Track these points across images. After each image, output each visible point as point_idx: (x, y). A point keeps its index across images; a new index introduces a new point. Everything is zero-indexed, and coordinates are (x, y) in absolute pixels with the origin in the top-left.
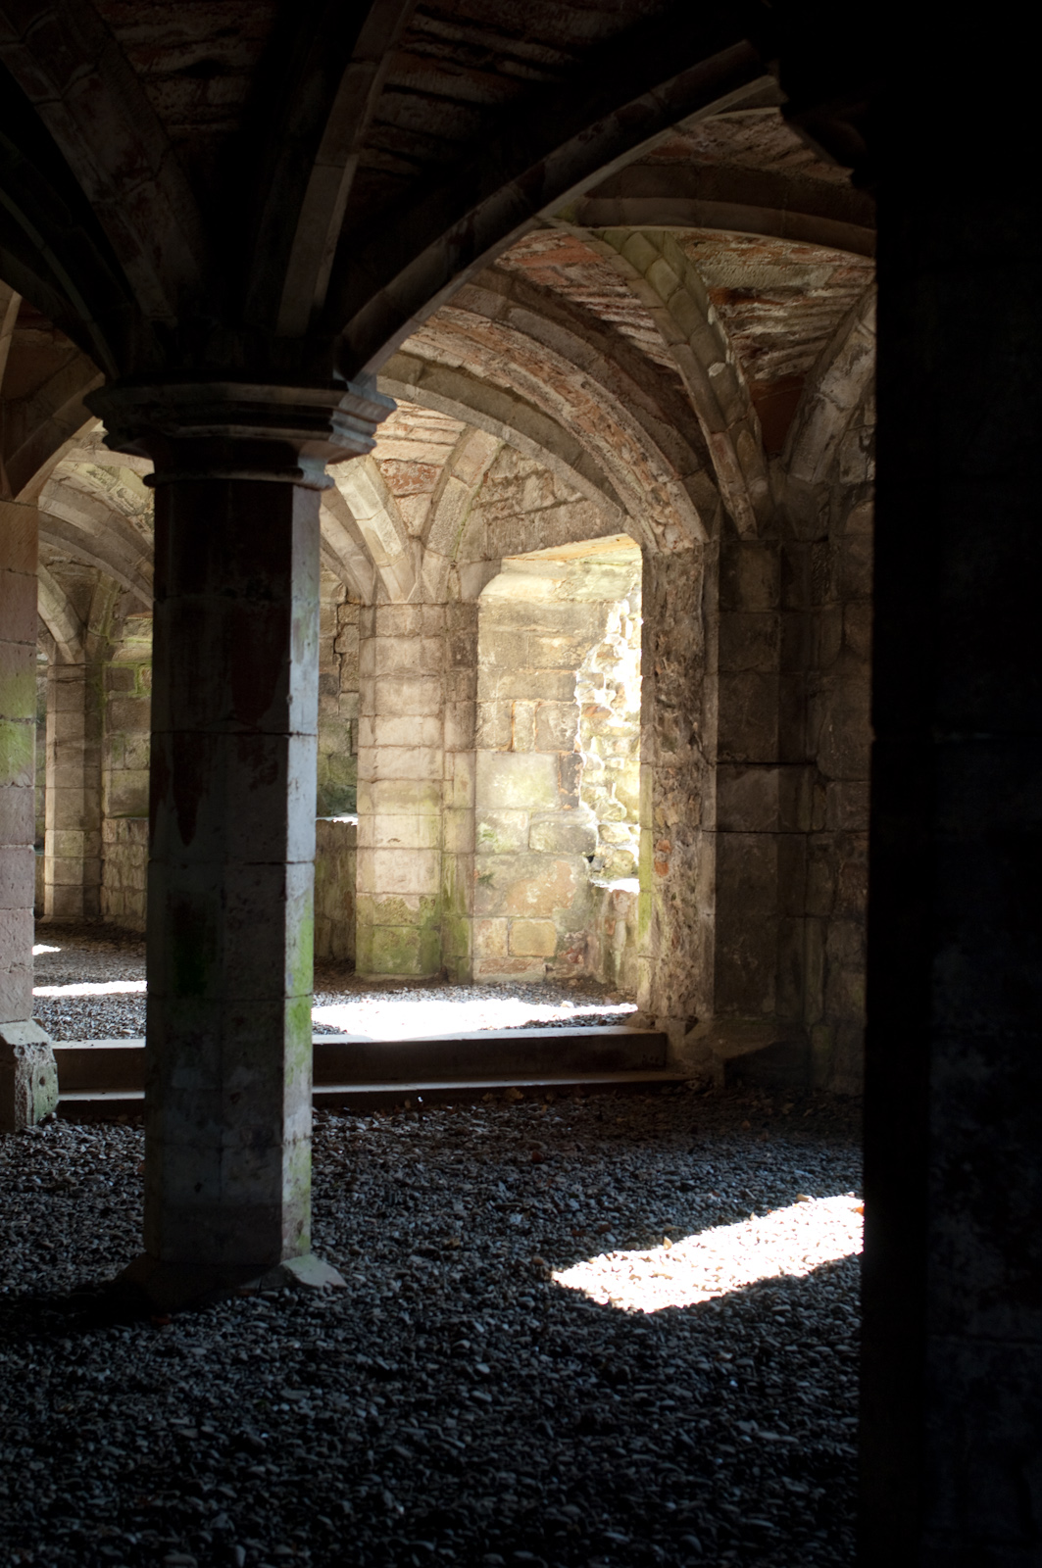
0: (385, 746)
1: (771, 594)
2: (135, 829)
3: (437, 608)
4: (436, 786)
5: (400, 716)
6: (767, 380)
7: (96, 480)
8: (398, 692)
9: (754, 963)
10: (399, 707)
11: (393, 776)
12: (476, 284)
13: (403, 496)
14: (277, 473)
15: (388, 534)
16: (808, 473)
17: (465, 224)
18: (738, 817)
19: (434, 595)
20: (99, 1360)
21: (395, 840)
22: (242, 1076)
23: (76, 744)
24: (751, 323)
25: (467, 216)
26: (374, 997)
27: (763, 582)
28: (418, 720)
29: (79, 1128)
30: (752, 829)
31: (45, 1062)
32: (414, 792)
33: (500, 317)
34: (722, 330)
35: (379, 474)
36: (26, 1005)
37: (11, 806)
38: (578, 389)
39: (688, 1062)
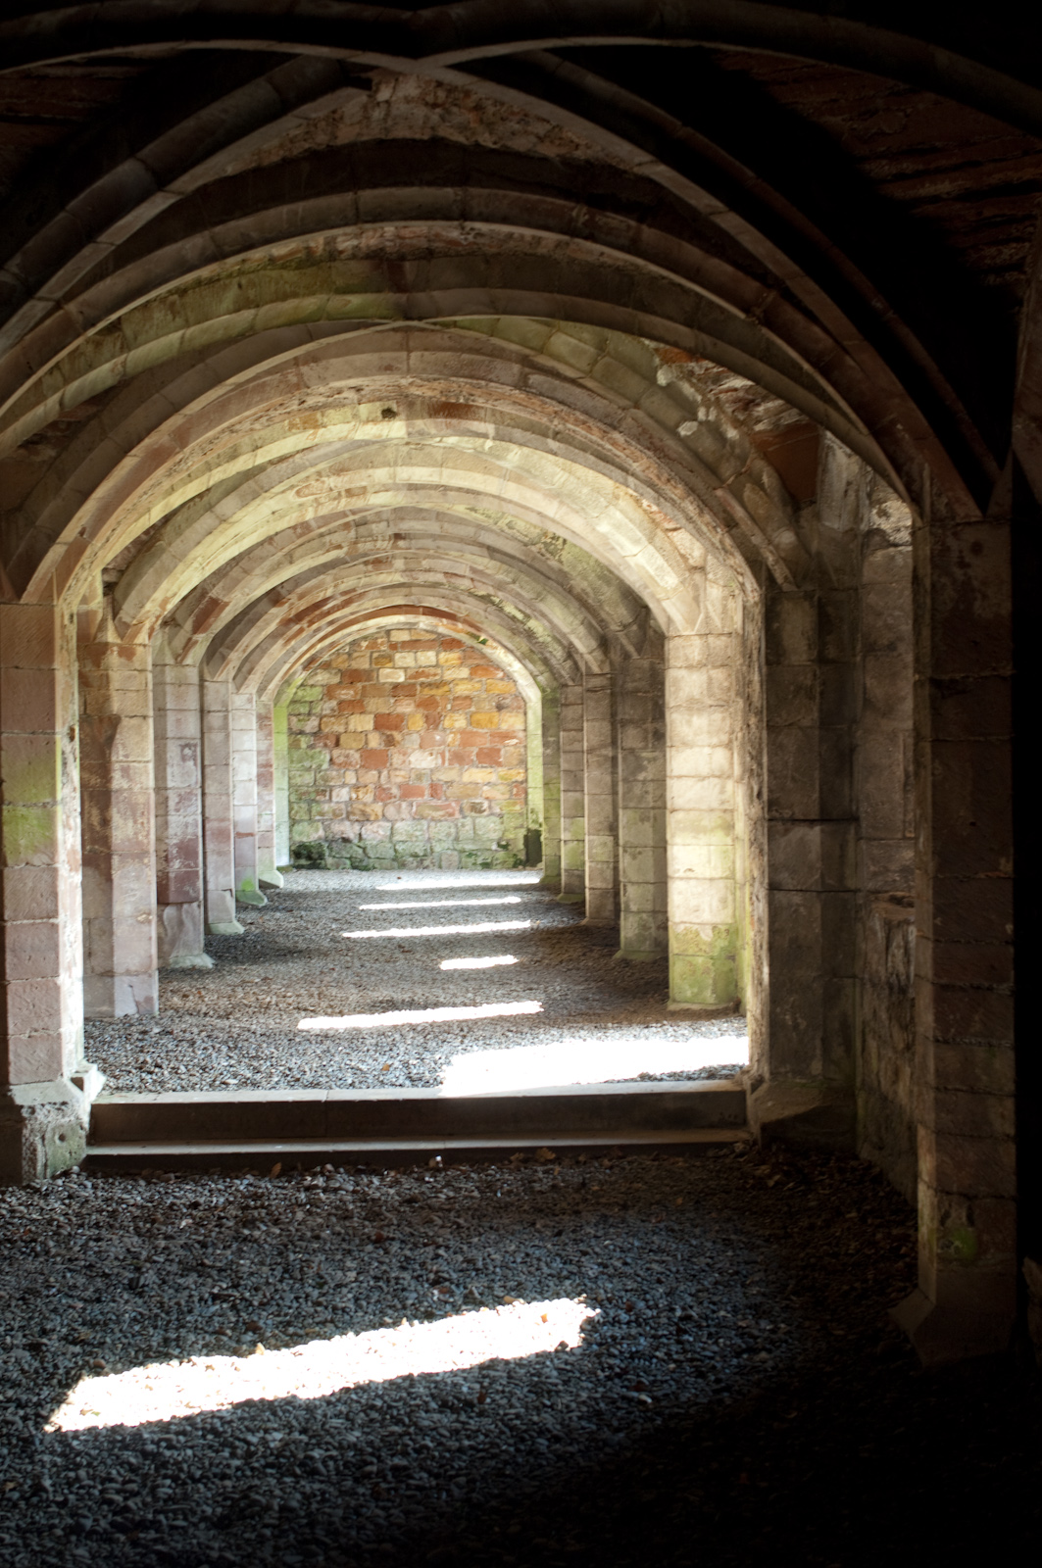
0: (680, 777)
1: (809, 645)
3: (723, 638)
4: (728, 816)
5: (692, 747)
8: (689, 722)
9: (803, 1024)
13: (675, 530)
15: (659, 569)
16: (835, 522)
18: (786, 875)
21: (690, 870)
23: (603, 751)
27: (803, 634)
28: (707, 750)
30: (799, 888)
31: (67, 1119)
32: (705, 823)
33: (522, 384)
34: (687, 389)
35: (640, 510)
36: (52, 1065)
37: (25, 884)
38: (625, 446)
39: (752, 1123)
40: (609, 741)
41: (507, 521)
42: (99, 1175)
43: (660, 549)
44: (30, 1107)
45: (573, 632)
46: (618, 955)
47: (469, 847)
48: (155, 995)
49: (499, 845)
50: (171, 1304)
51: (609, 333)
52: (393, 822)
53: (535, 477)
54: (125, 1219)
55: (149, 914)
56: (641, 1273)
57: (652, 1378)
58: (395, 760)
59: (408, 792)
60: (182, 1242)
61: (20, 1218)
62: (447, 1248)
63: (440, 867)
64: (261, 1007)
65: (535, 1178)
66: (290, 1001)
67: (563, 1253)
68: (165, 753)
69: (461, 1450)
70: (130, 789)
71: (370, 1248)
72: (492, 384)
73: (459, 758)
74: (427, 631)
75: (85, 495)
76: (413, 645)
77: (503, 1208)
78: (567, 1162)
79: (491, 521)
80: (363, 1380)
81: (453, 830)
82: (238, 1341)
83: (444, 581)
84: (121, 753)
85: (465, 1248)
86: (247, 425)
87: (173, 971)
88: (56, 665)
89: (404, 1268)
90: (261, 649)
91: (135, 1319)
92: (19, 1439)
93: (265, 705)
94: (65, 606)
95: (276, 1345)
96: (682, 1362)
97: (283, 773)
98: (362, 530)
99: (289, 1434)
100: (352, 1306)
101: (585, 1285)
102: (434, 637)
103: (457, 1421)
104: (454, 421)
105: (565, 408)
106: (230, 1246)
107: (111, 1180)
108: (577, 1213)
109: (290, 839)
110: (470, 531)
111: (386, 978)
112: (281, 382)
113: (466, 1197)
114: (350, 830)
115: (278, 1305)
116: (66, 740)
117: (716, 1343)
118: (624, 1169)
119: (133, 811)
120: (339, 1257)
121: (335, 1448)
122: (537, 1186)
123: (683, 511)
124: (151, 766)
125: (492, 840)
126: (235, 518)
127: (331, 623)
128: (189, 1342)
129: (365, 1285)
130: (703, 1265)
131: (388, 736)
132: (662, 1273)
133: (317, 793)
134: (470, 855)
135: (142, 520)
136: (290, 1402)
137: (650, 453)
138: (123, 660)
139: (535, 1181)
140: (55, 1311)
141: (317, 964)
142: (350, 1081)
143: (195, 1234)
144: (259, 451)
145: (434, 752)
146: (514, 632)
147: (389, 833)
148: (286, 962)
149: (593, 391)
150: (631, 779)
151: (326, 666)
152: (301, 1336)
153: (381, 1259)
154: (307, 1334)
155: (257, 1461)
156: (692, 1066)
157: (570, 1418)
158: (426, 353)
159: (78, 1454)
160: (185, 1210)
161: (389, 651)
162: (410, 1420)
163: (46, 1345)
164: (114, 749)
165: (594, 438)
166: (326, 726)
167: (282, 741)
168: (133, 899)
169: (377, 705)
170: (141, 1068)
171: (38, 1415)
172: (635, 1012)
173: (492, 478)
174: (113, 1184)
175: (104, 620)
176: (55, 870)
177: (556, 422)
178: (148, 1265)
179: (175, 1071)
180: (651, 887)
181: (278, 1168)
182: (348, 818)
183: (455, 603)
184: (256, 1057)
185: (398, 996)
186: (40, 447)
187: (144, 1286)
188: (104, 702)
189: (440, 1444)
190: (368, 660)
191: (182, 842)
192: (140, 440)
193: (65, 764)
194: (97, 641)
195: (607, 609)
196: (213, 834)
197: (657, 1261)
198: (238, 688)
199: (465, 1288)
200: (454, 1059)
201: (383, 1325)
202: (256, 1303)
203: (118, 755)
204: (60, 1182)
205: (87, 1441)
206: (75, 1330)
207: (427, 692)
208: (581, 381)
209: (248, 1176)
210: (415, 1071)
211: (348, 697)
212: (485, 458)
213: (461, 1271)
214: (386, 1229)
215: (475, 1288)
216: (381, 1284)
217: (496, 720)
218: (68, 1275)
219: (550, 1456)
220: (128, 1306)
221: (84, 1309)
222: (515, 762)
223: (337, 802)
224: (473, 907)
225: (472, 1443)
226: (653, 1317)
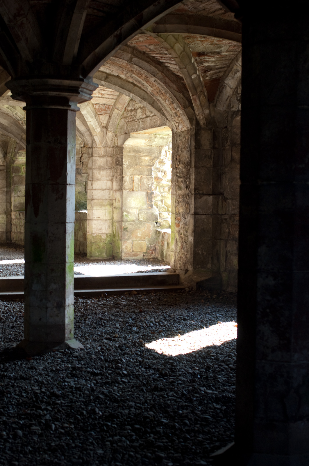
0: (96, 189)
1: (210, 144)
2: (21, 214)
3: (111, 148)
4: (111, 201)
5: (100, 180)
6: (209, 80)
7: (9, 110)
8: (99, 173)
9: (205, 253)
10: (99, 178)
11: (98, 198)
12: (122, 51)
13: (101, 115)
14: (63, 106)
15: (96, 126)
16: (221, 108)
17: (119, 31)
18: (200, 210)
19: (110, 144)
20: (11, 370)
21: (99, 217)
22: (53, 286)
23: (3, 189)
24: (204, 63)
25: (120, 29)
26: (92, 264)
27: (208, 140)
28: (105, 181)
29: (5, 303)
30: (205, 214)
32: (104, 203)
33: (129, 60)
34: (196, 64)
38: (153, 82)
39: (186, 283)
41: (16, 112)
43: (97, 120)
79: (12, 112)
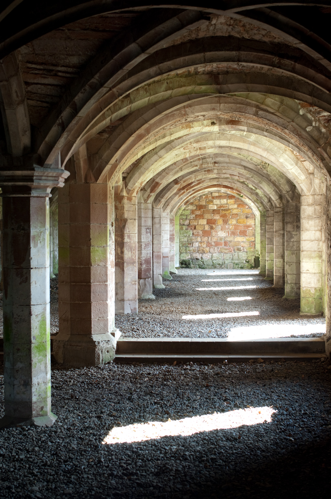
0: (305, 240)
3: (319, 196)
4: (320, 253)
8: (308, 223)
10: (308, 228)
11: (307, 250)
13: (304, 161)
15: (299, 174)
17: (60, 120)
19: (318, 192)
21: (308, 270)
22: (19, 365)
23: (280, 232)
24: (322, 112)
25: (60, 118)
28: (314, 232)
31: (109, 346)
32: (313, 255)
33: (256, 114)
34: (309, 116)
35: (293, 155)
36: (105, 329)
37: (97, 272)
38: (289, 134)
39: (327, 352)
40: (282, 228)
41: (250, 158)
42: (119, 363)
43: (299, 167)
44: (98, 342)
45: (271, 194)
46: (284, 297)
47: (236, 262)
48: (137, 307)
49: (246, 261)
50: (142, 405)
51: (284, 98)
52: (212, 254)
53: (260, 144)
54: (127, 377)
55: (136, 282)
56: (291, 399)
57: (294, 433)
58: (213, 234)
59: (217, 244)
60: (145, 385)
61: (94, 377)
62: (229, 389)
63: (227, 268)
64: (170, 312)
65: (257, 368)
66: (179, 310)
67: (266, 392)
68: (141, 231)
69: (233, 454)
70: (130, 242)
71: (204, 389)
72: (247, 114)
73: (233, 233)
74: (224, 193)
75: (117, 149)
76: (220, 197)
77: (246, 377)
78: (267, 363)
79: (245, 158)
80: (202, 430)
81: (231, 256)
82: (163, 417)
83: (230, 177)
84: (127, 230)
85: (234, 389)
86: (168, 127)
87: (143, 300)
88: (108, 203)
89: (215, 395)
90: (171, 198)
91: (130, 409)
92: (94, 446)
93: (172, 216)
94: (111, 184)
95: (174, 419)
96: (304, 428)
97: (178, 237)
98: (204, 160)
99: (178, 447)
100: (199, 407)
101: (273, 402)
102: (226, 195)
103: (232, 444)
104: (234, 126)
105: (270, 122)
106: (160, 387)
107: (123, 365)
108: (270, 379)
109: (180, 258)
110: (238, 161)
111: (210, 303)
112: (179, 113)
113: (235, 373)
114: (199, 256)
115: (175, 406)
116: (111, 226)
117: (315, 422)
118: (285, 365)
119: (131, 249)
120: (195, 391)
121: (193, 452)
122: (258, 370)
123: (307, 155)
124: (137, 235)
125: (244, 260)
126: (164, 156)
127: (193, 190)
128: (147, 417)
129: (203, 400)
130: (311, 397)
131: (211, 226)
132: (297, 399)
133: (188, 244)
134: (237, 264)
135: (135, 157)
136: (179, 437)
137: (297, 136)
138: (128, 201)
139: (257, 369)
140: (105, 406)
141: (188, 298)
142: (198, 336)
143: (149, 383)
144: (172, 135)
145: (226, 231)
146: (252, 193)
147: (211, 257)
148: (178, 297)
149: (279, 117)
150: (289, 241)
151: (192, 204)
152: (182, 416)
153: (208, 392)
154: (184, 416)
155: (168, 455)
156: (308, 333)
157: (268, 444)
158: (226, 104)
159: (112, 451)
160: (146, 375)
161: (212, 200)
162: (217, 444)
163: (102, 417)
164: (125, 229)
165: (279, 131)
166: (192, 223)
167: (177, 227)
168: (130, 277)
169: (208, 216)
170: (132, 330)
171: (100, 438)
172: (289, 315)
173: (246, 144)
174: (123, 366)
175: (122, 189)
176: (107, 268)
177: (267, 126)
178: (134, 392)
179: (143, 331)
180: (295, 276)
181: (175, 362)
182: (198, 252)
183: (233, 184)
184: (169, 327)
185: (214, 309)
186: (103, 134)
187: (133, 399)
188: (122, 215)
189: (226, 451)
190: (205, 202)
191: (146, 259)
192: (135, 132)
193: (110, 234)
194: (120, 195)
195: (282, 186)
196: (155, 256)
197: (296, 395)
198: (164, 211)
199: (235, 402)
200: (231, 329)
201: (208, 413)
202: (168, 405)
203: (126, 231)
204: (107, 365)
205: (115, 447)
206: (111, 412)
207: (224, 212)
208: (275, 113)
209: (166, 365)
210: (219, 333)
211: (199, 214)
212: (244, 138)
213: (233, 397)
214: (209, 383)
215: (238, 402)
216: (208, 400)
217: (245, 221)
218: (109, 395)
219: (261, 456)
220: (128, 405)
221: (114, 406)
222: (251, 235)
223: (195, 247)
224: (238, 281)
225: (236, 451)
226: (294, 413)
